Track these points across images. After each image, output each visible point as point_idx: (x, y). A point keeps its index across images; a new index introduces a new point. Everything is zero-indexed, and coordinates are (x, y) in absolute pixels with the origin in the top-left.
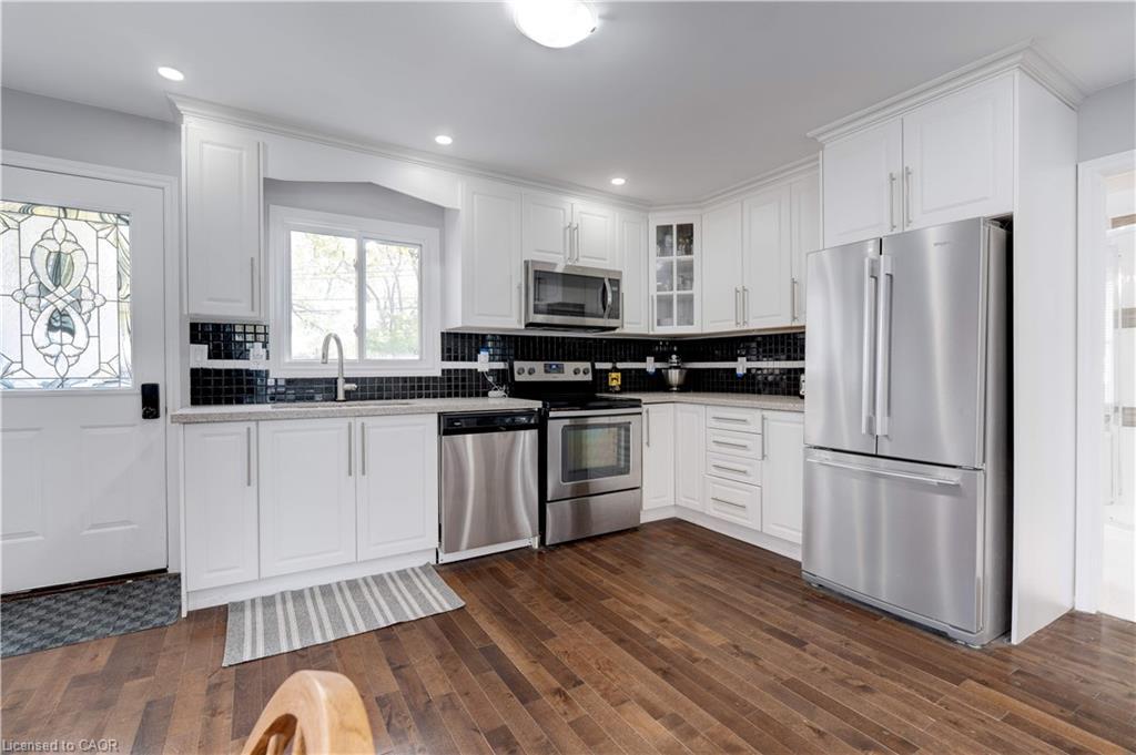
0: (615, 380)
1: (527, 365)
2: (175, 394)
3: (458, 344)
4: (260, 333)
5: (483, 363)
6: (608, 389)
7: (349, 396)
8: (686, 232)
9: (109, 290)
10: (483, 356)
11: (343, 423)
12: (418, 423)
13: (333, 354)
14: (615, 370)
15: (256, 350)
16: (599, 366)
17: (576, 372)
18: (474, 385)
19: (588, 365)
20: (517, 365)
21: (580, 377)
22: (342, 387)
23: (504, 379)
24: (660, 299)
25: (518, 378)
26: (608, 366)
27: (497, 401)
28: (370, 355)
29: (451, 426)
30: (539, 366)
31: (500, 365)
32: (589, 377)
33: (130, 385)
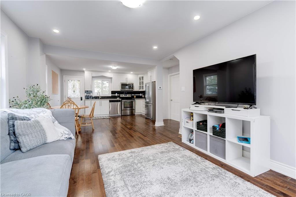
0: (135, 97)
1: (122, 95)
2: (84, 98)
3: (113, 92)
4: (91, 92)
5: (116, 95)
6: (134, 98)
7: (101, 98)
8: (143, 77)
9: (78, 88)
10: (116, 94)
11: (99, 101)
12: (107, 101)
13: (99, 94)
14: (135, 95)
15: (91, 93)
16: (132, 95)
17: (129, 96)
18: (115, 97)
19: (131, 95)
20: (120, 95)
21: (130, 96)
22: (100, 97)
23: (119, 96)
24: (140, 86)
25: (121, 96)
26: (134, 95)
27: (118, 99)
28: (103, 94)
29: (110, 101)
30: (123, 95)
31: (119, 95)
32: (131, 96)
33: (80, 97)
